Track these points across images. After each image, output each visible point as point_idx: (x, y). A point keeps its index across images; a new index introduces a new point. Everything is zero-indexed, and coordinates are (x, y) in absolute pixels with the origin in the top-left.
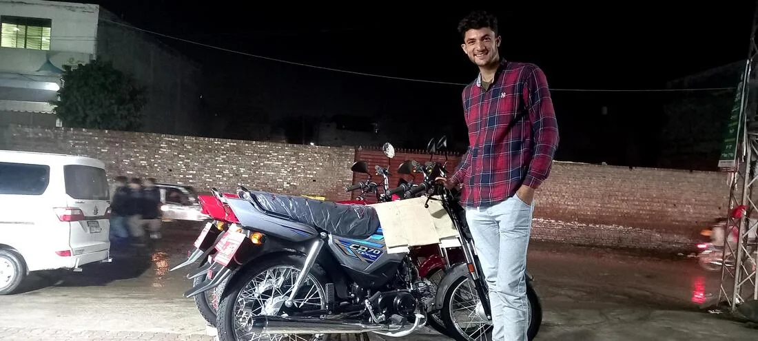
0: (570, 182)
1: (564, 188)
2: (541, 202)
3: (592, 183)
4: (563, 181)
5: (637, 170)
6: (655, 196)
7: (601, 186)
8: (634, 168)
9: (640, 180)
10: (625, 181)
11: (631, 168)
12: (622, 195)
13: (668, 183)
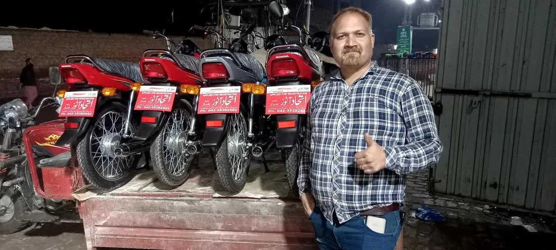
0: (66, 46)
1: (62, 52)
2: (45, 64)
3: (84, 46)
4: (61, 46)
5: (114, 35)
6: (127, 53)
7: (90, 48)
8: (112, 34)
9: (116, 43)
10: (107, 44)
11: (110, 34)
12: (106, 55)
13: (134, 44)
